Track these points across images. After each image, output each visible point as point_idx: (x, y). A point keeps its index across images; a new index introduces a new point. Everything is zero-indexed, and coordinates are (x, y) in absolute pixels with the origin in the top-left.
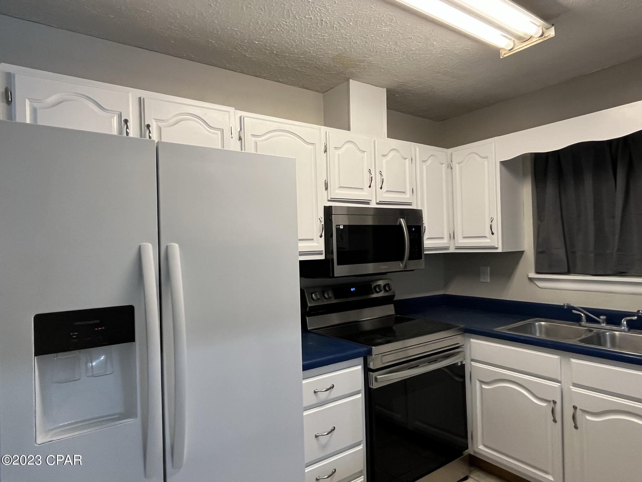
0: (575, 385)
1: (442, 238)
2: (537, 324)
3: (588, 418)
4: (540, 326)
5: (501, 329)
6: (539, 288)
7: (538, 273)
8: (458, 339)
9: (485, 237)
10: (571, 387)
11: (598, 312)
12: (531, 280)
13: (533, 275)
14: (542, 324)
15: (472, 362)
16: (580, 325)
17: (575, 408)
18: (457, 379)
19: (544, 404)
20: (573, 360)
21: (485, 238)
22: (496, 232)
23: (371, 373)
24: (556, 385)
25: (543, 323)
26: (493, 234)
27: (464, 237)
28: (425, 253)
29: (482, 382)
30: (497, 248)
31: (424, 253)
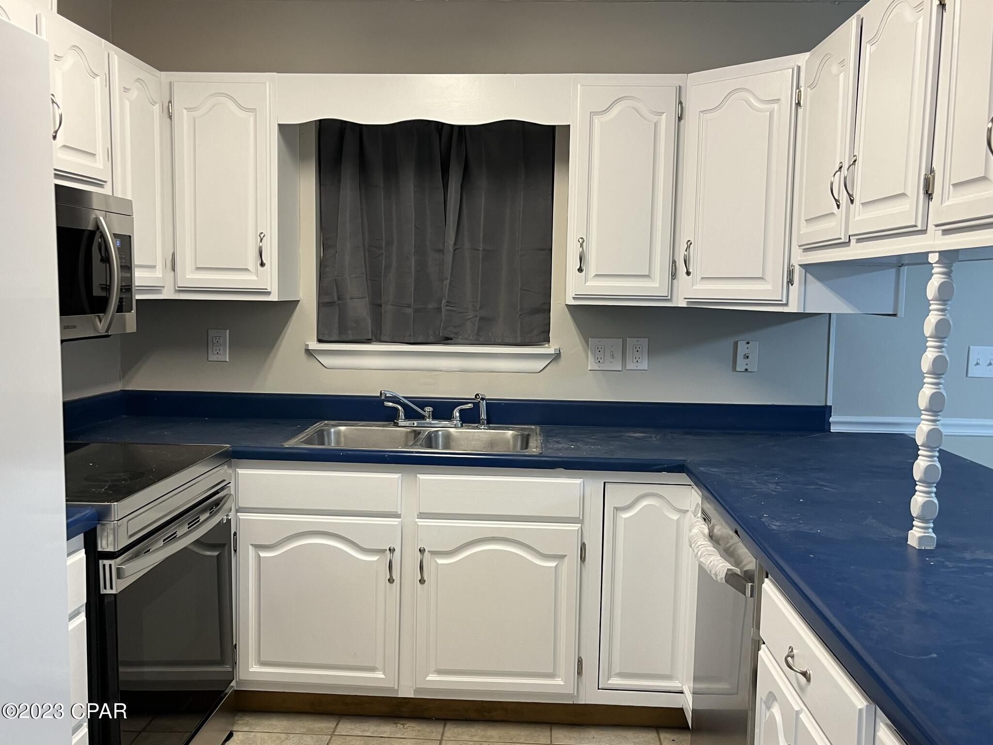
0: (422, 516)
1: (154, 267)
2: (332, 430)
3: (440, 561)
4: (338, 433)
5: (295, 443)
6: (325, 368)
7: (320, 341)
8: (222, 472)
9: (247, 270)
10: (417, 520)
12: (309, 352)
13: (314, 345)
14: (340, 429)
15: (238, 514)
16: (396, 425)
17: (422, 551)
18: (208, 553)
19: (374, 558)
20: (421, 477)
21: (243, 273)
22: (269, 259)
23: (107, 562)
24: (394, 521)
25: (343, 428)
26: (262, 264)
27: (198, 269)
28: (138, 297)
29: (258, 547)
30: (269, 293)
31: (135, 297)
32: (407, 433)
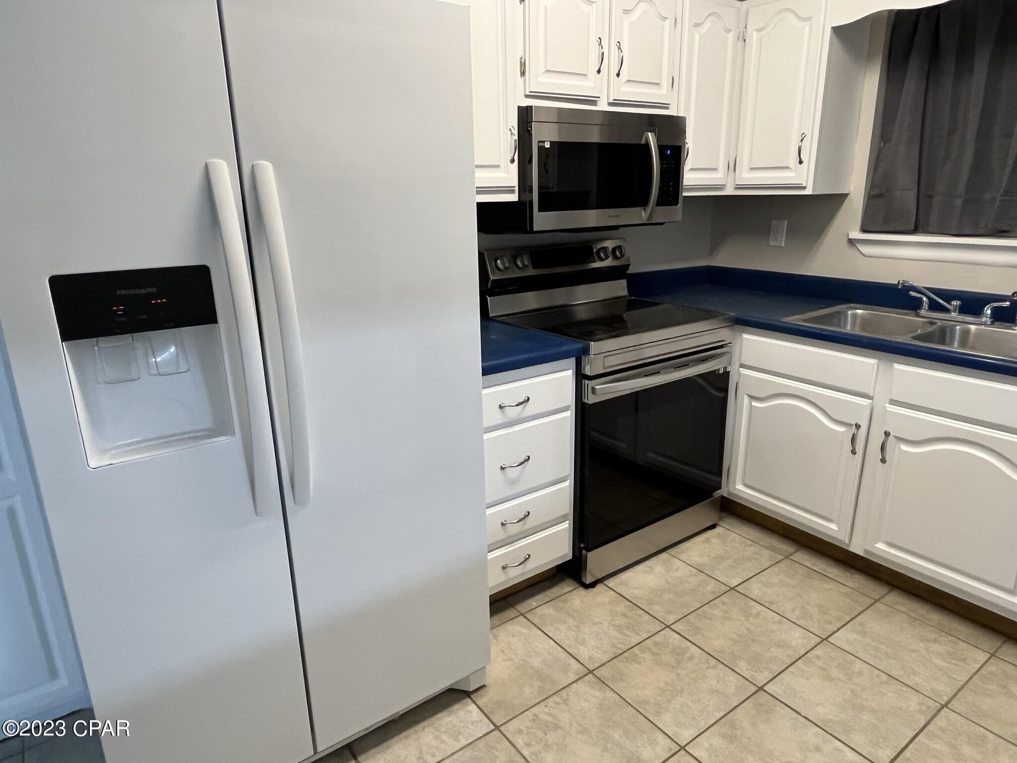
0: (893, 402)
1: (715, 169)
2: (849, 312)
3: (904, 447)
4: (855, 316)
5: (795, 320)
6: (862, 257)
7: (864, 230)
8: (724, 334)
9: (788, 168)
10: (887, 405)
11: (949, 295)
12: (852, 242)
13: (856, 234)
14: (857, 312)
15: (740, 369)
16: (918, 315)
17: (887, 434)
18: (714, 393)
19: (842, 429)
20: (897, 366)
21: (788, 170)
22: (807, 161)
23: (587, 382)
24: (865, 402)
25: (860, 311)
26: (801, 162)
27: (752, 169)
28: (685, 194)
29: (752, 398)
30: (804, 188)
31: (682, 194)
32: (923, 322)
